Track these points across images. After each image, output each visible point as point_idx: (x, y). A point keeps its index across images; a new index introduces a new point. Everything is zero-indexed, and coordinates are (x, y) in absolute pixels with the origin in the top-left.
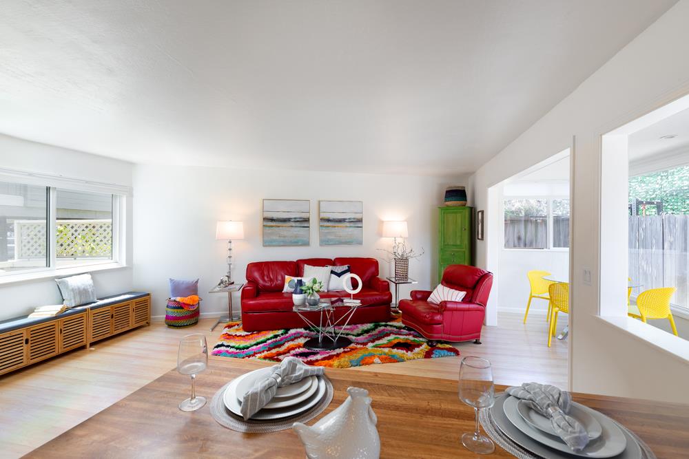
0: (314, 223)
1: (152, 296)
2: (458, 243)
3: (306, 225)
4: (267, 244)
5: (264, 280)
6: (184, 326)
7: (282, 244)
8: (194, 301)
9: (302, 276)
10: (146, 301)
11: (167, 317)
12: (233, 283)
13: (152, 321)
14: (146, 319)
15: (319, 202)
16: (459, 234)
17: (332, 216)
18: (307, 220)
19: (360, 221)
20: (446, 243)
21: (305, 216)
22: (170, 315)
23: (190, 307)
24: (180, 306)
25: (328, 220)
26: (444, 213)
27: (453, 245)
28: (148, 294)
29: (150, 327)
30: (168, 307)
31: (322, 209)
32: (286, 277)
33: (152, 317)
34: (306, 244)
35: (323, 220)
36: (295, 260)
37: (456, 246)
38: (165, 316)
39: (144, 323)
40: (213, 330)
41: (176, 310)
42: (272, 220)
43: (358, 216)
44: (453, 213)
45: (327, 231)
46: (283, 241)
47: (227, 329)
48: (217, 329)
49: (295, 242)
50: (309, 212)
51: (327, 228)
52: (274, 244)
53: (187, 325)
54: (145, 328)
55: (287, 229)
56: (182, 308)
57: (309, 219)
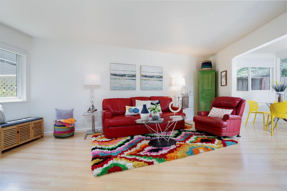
0: (138, 77)
1: (44, 119)
2: (210, 88)
3: (134, 79)
4: (113, 89)
5: (113, 109)
6: (66, 137)
7: (121, 89)
8: (71, 121)
9: (135, 106)
10: (40, 122)
11: (55, 132)
12: (96, 110)
13: (45, 135)
14: (41, 134)
15: (141, 66)
16: (210, 84)
17: (147, 74)
18: (134, 76)
19: (161, 77)
20: (203, 89)
21: (133, 73)
22: (57, 130)
23: (69, 125)
24: (64, 125)
25: (146, 76)
26: (202, 74)
27: (207, 90)
28: (42, 118)
29: (44, 138)
30: (55, 125)
31: (142, 70)
32: (126, 106)
33: (44, 132)
34: (134, 89)
35: (142, 76)
36: (129, 97)
37: (209, 90)
38: (53, 132)
39: (40, 136)
40: (85, 138)
41: (61, 128)
42: (116, 75)
43: (160, 75)
44: (207, 73)
45: (145, 82)
46: (122, 88)
47: (94, 138)
48: (87, 138)
49: (128, 88)
50: (136, 72)
51: (145, 81)
52: (117, 89)
53: (68, 137)
54: (40, 140)
55: (124, 80)
56: (64, 126)
57: (135, 75)
